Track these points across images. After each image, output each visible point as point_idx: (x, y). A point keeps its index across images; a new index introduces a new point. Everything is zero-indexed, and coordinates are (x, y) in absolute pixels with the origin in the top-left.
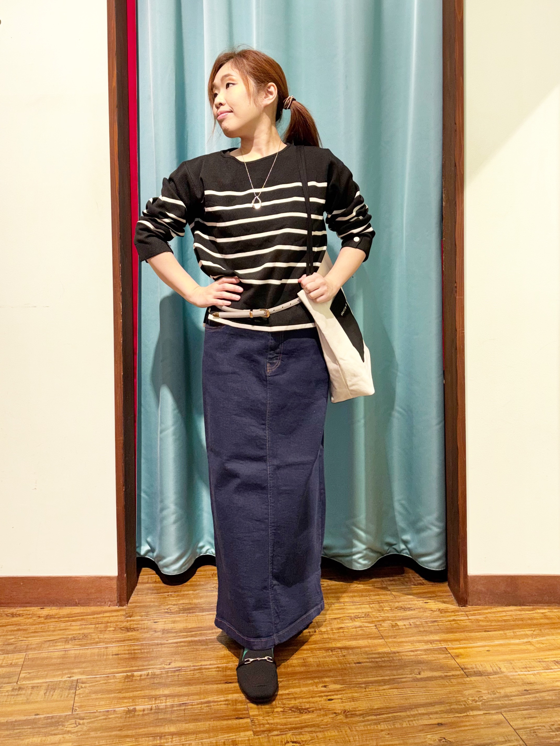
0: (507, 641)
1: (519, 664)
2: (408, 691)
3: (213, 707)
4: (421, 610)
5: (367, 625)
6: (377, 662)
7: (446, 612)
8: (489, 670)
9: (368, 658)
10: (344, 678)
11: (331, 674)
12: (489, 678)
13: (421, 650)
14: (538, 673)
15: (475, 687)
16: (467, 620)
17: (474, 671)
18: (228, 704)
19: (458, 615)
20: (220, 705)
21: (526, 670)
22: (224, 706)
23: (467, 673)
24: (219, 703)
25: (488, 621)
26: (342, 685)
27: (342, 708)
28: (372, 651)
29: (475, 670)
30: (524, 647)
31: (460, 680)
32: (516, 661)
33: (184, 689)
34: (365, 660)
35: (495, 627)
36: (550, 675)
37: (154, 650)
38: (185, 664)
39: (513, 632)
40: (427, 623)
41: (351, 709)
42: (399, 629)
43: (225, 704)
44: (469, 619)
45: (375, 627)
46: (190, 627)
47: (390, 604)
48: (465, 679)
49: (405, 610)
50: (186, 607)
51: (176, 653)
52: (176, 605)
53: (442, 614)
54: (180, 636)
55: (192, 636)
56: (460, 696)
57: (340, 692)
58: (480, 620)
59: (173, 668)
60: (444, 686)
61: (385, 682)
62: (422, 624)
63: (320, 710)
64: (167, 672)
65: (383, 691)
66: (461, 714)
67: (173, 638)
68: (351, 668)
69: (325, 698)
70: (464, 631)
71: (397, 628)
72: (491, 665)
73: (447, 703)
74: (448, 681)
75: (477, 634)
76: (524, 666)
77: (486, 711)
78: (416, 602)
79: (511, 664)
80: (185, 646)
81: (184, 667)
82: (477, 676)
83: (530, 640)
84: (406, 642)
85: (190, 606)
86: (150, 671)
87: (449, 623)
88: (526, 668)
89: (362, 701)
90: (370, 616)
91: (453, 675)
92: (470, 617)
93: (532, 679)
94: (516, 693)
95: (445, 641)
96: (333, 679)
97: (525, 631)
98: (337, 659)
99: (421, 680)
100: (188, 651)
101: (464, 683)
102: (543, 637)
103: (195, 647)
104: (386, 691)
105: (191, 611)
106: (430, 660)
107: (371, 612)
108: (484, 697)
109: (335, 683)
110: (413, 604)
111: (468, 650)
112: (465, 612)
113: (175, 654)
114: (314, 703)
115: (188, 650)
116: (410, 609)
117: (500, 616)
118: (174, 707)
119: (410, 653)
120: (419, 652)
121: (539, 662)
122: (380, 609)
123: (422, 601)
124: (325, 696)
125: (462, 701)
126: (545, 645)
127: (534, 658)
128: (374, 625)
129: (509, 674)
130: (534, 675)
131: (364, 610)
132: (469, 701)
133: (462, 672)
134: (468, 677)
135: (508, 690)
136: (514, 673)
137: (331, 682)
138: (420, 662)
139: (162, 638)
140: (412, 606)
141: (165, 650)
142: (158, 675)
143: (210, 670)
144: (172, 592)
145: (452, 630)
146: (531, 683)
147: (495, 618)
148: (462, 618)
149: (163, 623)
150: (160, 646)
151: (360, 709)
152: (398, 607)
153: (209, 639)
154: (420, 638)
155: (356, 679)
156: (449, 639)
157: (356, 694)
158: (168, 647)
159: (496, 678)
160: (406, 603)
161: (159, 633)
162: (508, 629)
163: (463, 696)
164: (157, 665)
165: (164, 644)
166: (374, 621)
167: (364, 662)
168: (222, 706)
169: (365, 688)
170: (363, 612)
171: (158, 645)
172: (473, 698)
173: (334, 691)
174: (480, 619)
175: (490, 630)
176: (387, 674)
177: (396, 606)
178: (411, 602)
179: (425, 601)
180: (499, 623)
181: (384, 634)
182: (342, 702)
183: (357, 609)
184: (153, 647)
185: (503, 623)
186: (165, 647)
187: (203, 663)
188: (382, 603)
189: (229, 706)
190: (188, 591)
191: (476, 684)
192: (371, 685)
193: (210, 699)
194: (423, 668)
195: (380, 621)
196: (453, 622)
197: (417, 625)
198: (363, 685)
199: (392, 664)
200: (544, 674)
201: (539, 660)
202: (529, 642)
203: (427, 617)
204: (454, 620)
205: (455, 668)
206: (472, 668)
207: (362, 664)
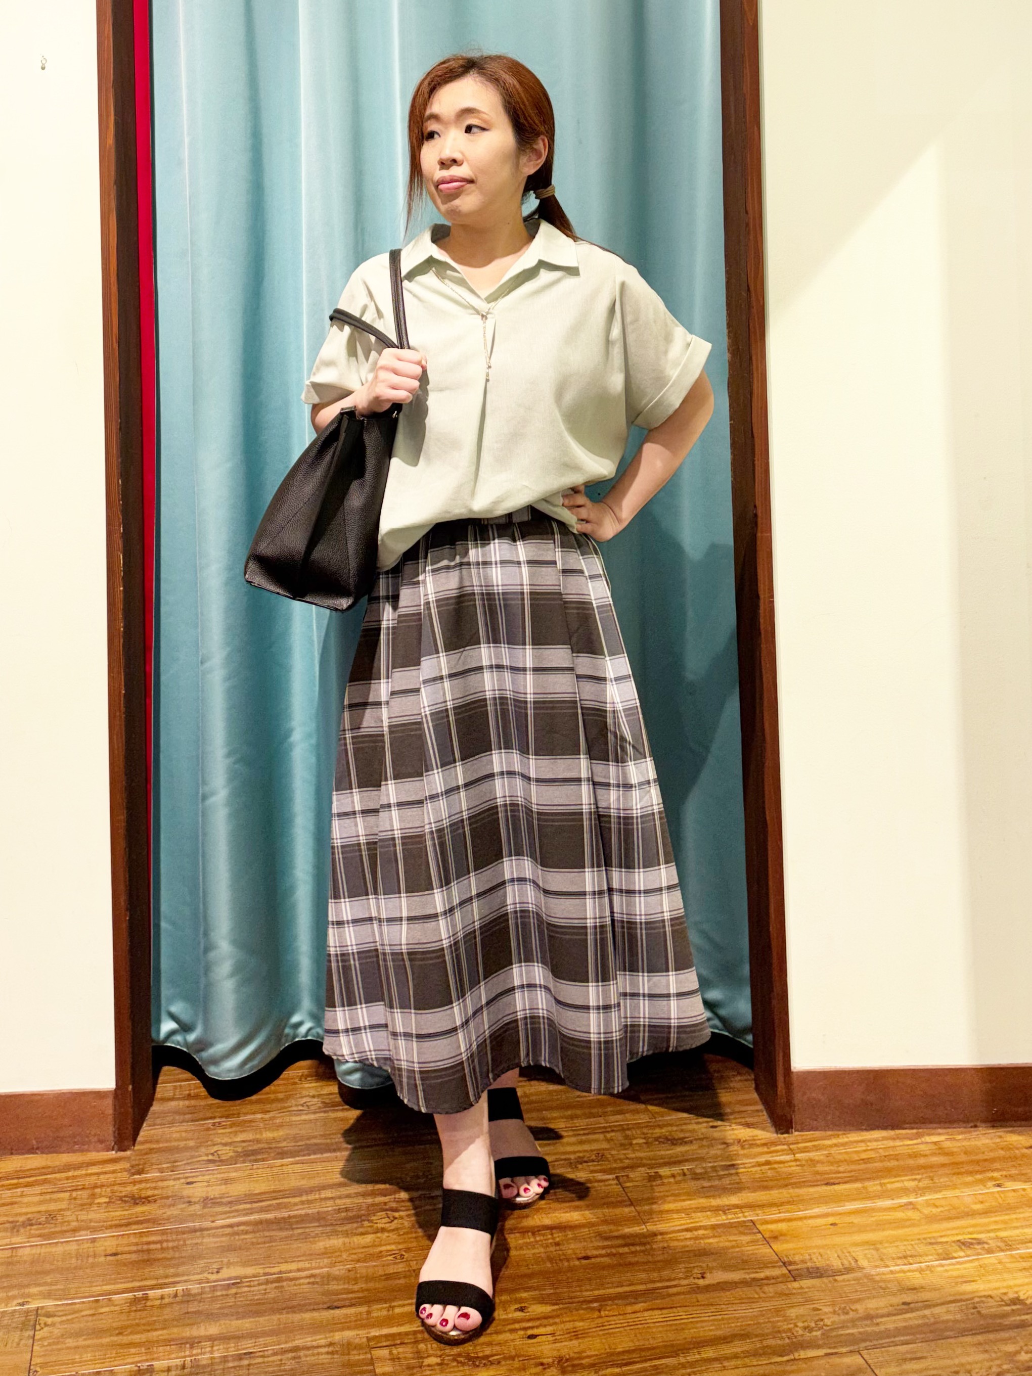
0: (868, 1204)
1: (891, 1251)
2: (681, 1313)
3: (304, 1359)
4: (705, 1143)
5: (600, 1176)
6: (621, 1254)
7: (752, 1146)
8: (836, 1264)
9: (604, 1248)
10: (558, 1291)
11: (533, 1282)
12: (836, 1280)
13: (705, 1228)
14: (928, 1266)
15: (809, 1301)
16: (791, 1161)
17: (808, 1269)
18: (332, 1353)
19: (777, 1151)
20: (318, 1354)
21: (906, 1262)
22: (326, 1356)
23: (794, 1273)
24: (316, 1351)
25: (832, 1163)
26: (554, 1304)
27: (555, 1354)
28: (611, 1231)
29: (809, 1264)
30: (900, 1215)
31: (781, 1287)
32: (886, 1245)
33: (247, 1324)
34: (595, 1253)
35: (845, 1175)
36: (952, 1270)
37: (188, 1242)
38: (249, 1271)
39: (881, 1185)
40: (716, 1171)
41: (572, 1355)
42: (663, 1184)
43: (328, 1353)
44: (796, 1160)
45: (615, 1182)
46: (256, 1192)
47: (645, 1130)
48: (790, 1285)
49: (673, 1144)
50: (250, 1148)
51: (230, 1249)
52: (230, 1144)
53: (745, 1151)
54: (237, 1211)
55: (262, 1210)
56: (782, 1321)
57: (551, 1321)
58: (818, 1162)
59: (224, 1280)
60: (751, 1301)
61: (635, 1297)
62: (706, 1173)
63: (512, 1358)
64: (214, 1289)
65: (633, 1316)
66: (781, 1356)
67: (223, 1216)
68: (571, 1269)
69: (522, 1332)
70: (786, 1185)
71: (659, 1182)
72: (840, 1253)
73: (756, 1336)
74: (757, 1289)
75: (812, 1190)
76: (900, 1255)
77: (830, 1348)
78: (695, 1127)
79: (877, 1250)
80: (247, 1233)
81: (246, 1277)
82: (813, 1278)
83: (912, 1199)
84: (678, 1211)
85: (255, 1147)
86: (180, 1288)
87: (758, 1169)
88: (905, 1257)
89: (592, 1337)
90: (607, 1159)
91: (767, 1278)
92: (798, 1156)
93: (917, 1279)
94: (885, 1311)
95: (751, 1206)
96: (537, 1292)
97: (903, 1181)
98: (542, 1250)
99: (708, 1288)
100: (253, 1243)
101: (787, 1292)
102: (936, 1192)
103: (267, 1234)
104: (639, 1315)
105: (259, 1157)
106: (723, 1248)
107: (607, 1149)
108: (826, 1320)
109: (542, 1300)
110: (690, 1131)
111: (794, 1224)
112: (788, 1145)
113: (228, 1250)
114: (499, 1344)
115: (254, 1240)
116: (682, 1141)
117: (857, 1152)
118: (228, 1361)
119: (684, 1233)
120: (701, 1232)
121: (931, 1244)
122: (626, 1142)
123: (705, 1125)
124: (521, 1329)
125: (784, 1331)
126: (941, 1209)
127: (918, 1237)
128: (614, 1176)
129: (873, 1272)
130: (921, 1271)
131: (595, 1146)
132: (797, 1329)
133: (785, 1271)
134: (795, 1280)
135: (872, 1305)
136: (883, 1269)
137: (534, 1299)
138: (703, 1253)
139: (202, 1216)
140: (687, 1135)
141: (209, 1241)
142: (195, 1295)
143: (297, 1282)
144: (221, 1117)
145: (765, 1183)
146: (915, 1289)
147: (846, 1157)
148: (783, 1158)
149: (206, 1184)
150: (198, 1234)
151: (589, 1353)
152: (660, 1137)
153: (295, 1216)
154: (703, 1202)
155: (581, 1291)
156: (760, 1203)
157: (581, 1324)
158: (214, 1236)
159: (848, 1280)
160: (675, 1128)
161: (197, 1207)
162: (869, 1179)
163: (787, 1319)
164: (194, 1274)
165: (207, 1229)
166: (615, 1168)
167: (596, 1257)
168: (321, 1357)
169: (599, 1311)
170: (592, 1151)
171: (195, 1231)
172: (806, 1324)
173: (538, 1319)
174: (817, 1158)
175: (837, 1181)
176: (640, 1280)
177: (656, 1135)
178: (684, 1127)
179: (711, 1124)
180: (853, 1167)
181: (633, 1195)
182: (555, 1341)
183: (581, 1142)
184: (185, 1236)
185: (863, 1166)
186: (209, 1235)
187: (284, 1267)
188: (628, 1129)
189: (336, 1356)
190: (254, 1113)
191: (810, 1294)
192: (610, 1302)
193: (298, 1343)
194: (710, 1265)
195: (623, 1168)
196: (767, 1167)
197: (696, 1174)
198: (595, 1305)
199: (650, 1258)
200: (939, 1269)
201: (929, 1241)
202: (911, 1203)
203: (716, 1157)
204: (768, 1163)
205: (771, 1263)
206: (804, 1262)
207: (593, 1260)
